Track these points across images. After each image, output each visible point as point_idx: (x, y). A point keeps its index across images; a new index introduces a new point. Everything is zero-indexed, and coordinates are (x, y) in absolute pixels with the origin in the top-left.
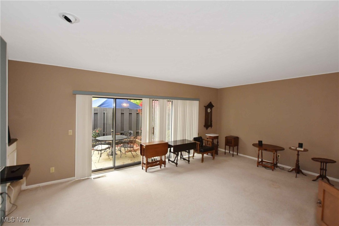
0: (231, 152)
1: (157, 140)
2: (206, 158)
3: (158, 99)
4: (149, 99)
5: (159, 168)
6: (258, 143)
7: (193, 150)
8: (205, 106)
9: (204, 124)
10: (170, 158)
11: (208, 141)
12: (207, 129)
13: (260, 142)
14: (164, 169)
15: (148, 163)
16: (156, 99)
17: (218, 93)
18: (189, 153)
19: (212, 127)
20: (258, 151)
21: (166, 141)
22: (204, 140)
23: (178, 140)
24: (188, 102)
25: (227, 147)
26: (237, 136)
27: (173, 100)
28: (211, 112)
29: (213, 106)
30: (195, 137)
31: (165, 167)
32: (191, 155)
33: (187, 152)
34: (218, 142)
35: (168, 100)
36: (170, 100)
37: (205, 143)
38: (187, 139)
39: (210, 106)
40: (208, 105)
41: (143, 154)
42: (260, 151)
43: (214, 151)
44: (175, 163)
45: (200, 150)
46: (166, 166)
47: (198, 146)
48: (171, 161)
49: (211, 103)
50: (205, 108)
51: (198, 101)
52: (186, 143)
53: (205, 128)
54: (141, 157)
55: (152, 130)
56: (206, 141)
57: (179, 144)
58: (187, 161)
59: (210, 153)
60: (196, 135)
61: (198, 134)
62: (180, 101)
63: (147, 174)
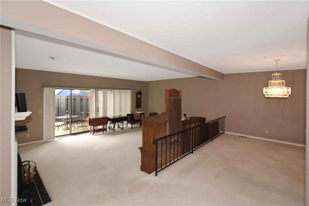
1: (101, 115)
2: (135, 127)
4: (95, 89)
5: (102, 133)
9: (136, 105)
12: (138, 108)
15: (93, 129)
16: (100, 89)
17: (146, 84)
18: (123, 123)
19: (141, 107)
22: (134, 115)
23: (116, 115)
27: (112, 90)
28: (140, 97)
29: (142, 93)
31: (106, 132)
34: (144, 117)
36: (110, 90)
38: (123, 115)
39: (140, 93)
40: (137, 93)
41: (91, 124)
44: (113, 130)
45: (130, 121)
47: (130, 119)
48: (111, 129)
49: (140, 91)
53: (136, 108)
54: (90, 126)
55: (97, 110)
56: (136, 117)
57: (117, 117)
58: (122, 129)
59: (139, 123)
60: (129, 113)
61: (131, 112)
62: (117, 90)
63: (94, 136)
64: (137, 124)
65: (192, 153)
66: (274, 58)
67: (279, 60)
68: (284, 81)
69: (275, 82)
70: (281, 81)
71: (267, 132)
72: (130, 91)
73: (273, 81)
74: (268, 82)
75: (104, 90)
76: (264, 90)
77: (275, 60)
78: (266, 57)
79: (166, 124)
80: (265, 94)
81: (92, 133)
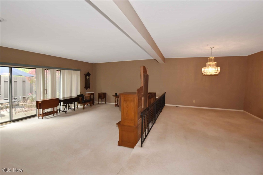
0: (102, 102)
1: (49, 97)
2: (86, 107)
3: (49, 69)
4: (42, 68)
5: (53, 116)
6: (115, 94)
7: (77, 102)
8: (84, 75)
9: (84, 86)
10: (60, 110)
11: (87, 96)
12: (86, 89)
13: (116, 94)
14: (56, 116)
15: (43, 113)
16: (48, 69)
17: (94, 66)
18: (74, 104)
19: (90, 88)
20: (115, 99)
21: (57, 97)
22: (85, 96)
23: (66, 97)
24: (72, 72)
25: (100, 99)
26: (105, 92)
27: (61, 70)
28: (89, 78)
29: (90, 75)
30: (78, 94)
32: (76, 107)
33: (73, 104)
34: (94, 97)
35: (58, 70)
36: (59, 70)
37: (85, 98)
38: (72, 96)
39: (88, 74)
40: (86, 74)
41: (39, 108)
42: (117, 98)
43: (91, 102)
44: (64, 111)
45: (82, 102)
46: (58, 114)
47: (81, 100)
48: (61, 111)
49: (88, 72)
50: (84, 76)
51: (80, 71)
52: (72, 98)
53: (85, 89)
54: (38, 110)
55: (45, 91)
56: (86, 97)
57: (67, 99)
58: (73, 110)
59: (89, 103)
60: (79, 94)
61: (81, 93)
62: (66, 71)
63: (44, 120)
64: (87, 104)
65: (155, 123)
66: (211, 47)
67: (213, 48)
68: (216, 63)
69: (210, 63)
70: (214, 62)
71: (194, 102)
72: (79, 72)
73: (209, 63)
74: (206, 64)
75: (53, 69)
76: (203, 70)
77: (210, 48)
78: (208, 44)
79: (142, 98)
80: (203, 72)
81: (41, 117)
